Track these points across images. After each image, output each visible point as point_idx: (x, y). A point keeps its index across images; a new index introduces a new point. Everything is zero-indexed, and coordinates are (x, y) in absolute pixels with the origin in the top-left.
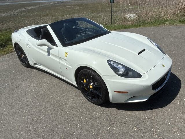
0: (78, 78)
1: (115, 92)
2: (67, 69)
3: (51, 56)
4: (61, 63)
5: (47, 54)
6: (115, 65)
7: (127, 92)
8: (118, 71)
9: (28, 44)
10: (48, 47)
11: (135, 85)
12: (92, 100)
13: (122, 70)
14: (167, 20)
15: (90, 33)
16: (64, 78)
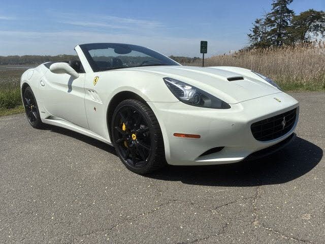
0: (113, 123)
1: (175, 135)
2: (95, 109)
4: (87, 100)
5: (67, 90)
7: (198, 137)
8: (183, 95)
9: (41, 81)
10: (70, 76)
12: (134, 166)
13: (188, 93)
16: (92, 134)
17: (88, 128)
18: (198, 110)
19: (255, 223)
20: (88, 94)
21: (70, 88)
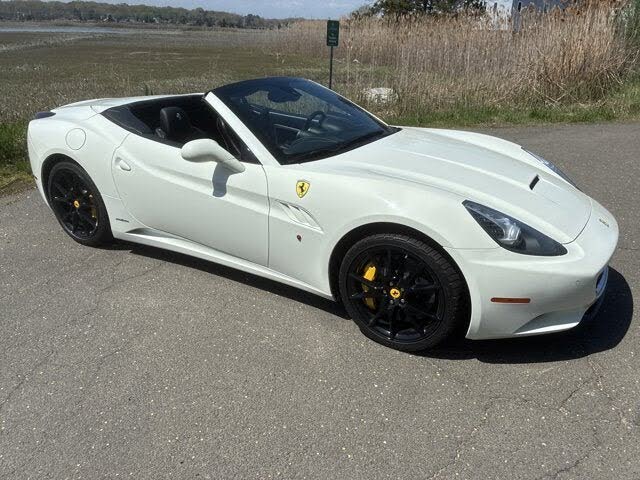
1: (494, 300)
2: (299, 238)
3: (228, 198)
4: (278, 219)
5: (210, 191)
6: (487, 216)
7: (527, 301)
8: (503, 235)
9: (118, 159)
11: (553, 275)
12: (394, 338)
13: (512, 233)
14: (495, 112)
15: (335, 128)
16: (271, 274)
17: (267, 264)
18: (529, 259)
19: (624, 421)
20: (278, 208)
21: (220, 188)
